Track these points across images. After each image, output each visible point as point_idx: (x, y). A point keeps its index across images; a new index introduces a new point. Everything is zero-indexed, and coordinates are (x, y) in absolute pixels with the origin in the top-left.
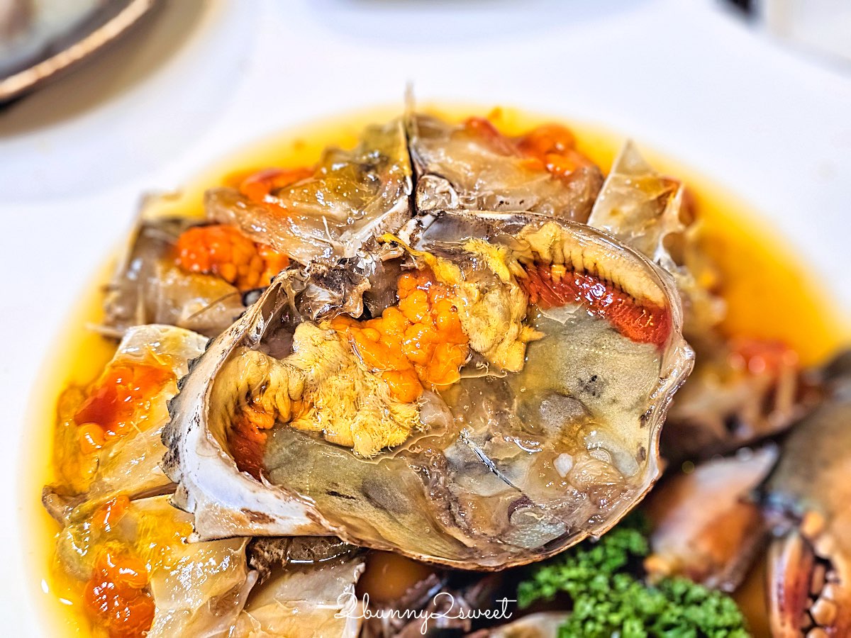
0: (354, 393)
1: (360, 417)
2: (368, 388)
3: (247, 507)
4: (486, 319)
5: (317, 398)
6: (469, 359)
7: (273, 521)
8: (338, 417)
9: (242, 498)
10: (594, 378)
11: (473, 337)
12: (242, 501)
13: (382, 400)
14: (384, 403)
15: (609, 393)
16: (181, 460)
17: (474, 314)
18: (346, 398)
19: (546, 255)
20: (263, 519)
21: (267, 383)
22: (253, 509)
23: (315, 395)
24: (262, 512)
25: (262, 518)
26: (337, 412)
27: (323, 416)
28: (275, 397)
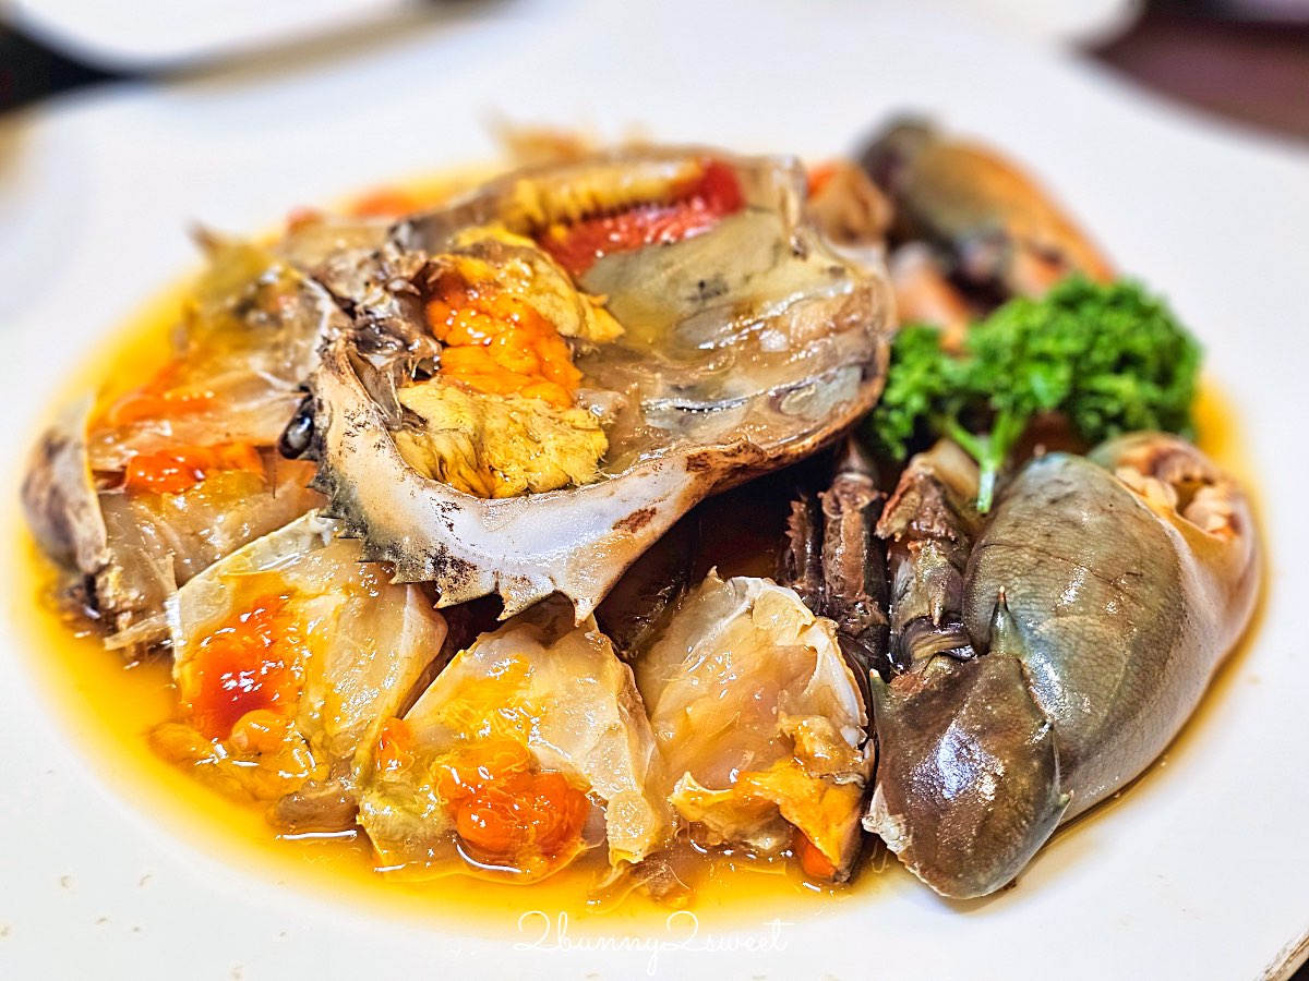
0: (520, 427)
1: (550, 445)
2: (527, 414)
3: (617, 519)
4: (554, 292)
5: (491, 456)
6: (572, 347)
7: (653, 512)
8: (528, 461)
9: (602, 515)
10: (702, 285)
11: (557, 320)
12: (605, 519)
13: (550, 417)
14: (553, 419)
15: (733, 278)
16: (474, 561)
17: (539, 293)
18: (517, 437)
19: (539, 216)
20: (643, 518)
21: (442, 461)
22: (625, 516)
23: (487, 454)
24: (636, 510)
25: (641, 518)
26: (522, 458)
27: (513, 469)
28: (460, 474)
